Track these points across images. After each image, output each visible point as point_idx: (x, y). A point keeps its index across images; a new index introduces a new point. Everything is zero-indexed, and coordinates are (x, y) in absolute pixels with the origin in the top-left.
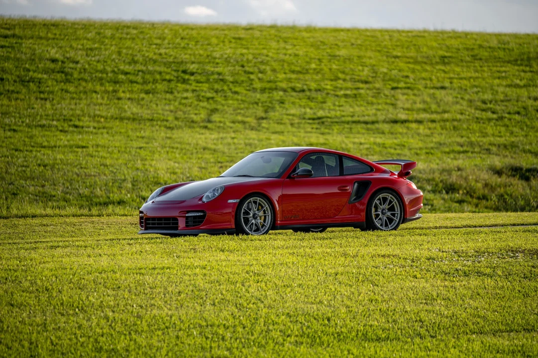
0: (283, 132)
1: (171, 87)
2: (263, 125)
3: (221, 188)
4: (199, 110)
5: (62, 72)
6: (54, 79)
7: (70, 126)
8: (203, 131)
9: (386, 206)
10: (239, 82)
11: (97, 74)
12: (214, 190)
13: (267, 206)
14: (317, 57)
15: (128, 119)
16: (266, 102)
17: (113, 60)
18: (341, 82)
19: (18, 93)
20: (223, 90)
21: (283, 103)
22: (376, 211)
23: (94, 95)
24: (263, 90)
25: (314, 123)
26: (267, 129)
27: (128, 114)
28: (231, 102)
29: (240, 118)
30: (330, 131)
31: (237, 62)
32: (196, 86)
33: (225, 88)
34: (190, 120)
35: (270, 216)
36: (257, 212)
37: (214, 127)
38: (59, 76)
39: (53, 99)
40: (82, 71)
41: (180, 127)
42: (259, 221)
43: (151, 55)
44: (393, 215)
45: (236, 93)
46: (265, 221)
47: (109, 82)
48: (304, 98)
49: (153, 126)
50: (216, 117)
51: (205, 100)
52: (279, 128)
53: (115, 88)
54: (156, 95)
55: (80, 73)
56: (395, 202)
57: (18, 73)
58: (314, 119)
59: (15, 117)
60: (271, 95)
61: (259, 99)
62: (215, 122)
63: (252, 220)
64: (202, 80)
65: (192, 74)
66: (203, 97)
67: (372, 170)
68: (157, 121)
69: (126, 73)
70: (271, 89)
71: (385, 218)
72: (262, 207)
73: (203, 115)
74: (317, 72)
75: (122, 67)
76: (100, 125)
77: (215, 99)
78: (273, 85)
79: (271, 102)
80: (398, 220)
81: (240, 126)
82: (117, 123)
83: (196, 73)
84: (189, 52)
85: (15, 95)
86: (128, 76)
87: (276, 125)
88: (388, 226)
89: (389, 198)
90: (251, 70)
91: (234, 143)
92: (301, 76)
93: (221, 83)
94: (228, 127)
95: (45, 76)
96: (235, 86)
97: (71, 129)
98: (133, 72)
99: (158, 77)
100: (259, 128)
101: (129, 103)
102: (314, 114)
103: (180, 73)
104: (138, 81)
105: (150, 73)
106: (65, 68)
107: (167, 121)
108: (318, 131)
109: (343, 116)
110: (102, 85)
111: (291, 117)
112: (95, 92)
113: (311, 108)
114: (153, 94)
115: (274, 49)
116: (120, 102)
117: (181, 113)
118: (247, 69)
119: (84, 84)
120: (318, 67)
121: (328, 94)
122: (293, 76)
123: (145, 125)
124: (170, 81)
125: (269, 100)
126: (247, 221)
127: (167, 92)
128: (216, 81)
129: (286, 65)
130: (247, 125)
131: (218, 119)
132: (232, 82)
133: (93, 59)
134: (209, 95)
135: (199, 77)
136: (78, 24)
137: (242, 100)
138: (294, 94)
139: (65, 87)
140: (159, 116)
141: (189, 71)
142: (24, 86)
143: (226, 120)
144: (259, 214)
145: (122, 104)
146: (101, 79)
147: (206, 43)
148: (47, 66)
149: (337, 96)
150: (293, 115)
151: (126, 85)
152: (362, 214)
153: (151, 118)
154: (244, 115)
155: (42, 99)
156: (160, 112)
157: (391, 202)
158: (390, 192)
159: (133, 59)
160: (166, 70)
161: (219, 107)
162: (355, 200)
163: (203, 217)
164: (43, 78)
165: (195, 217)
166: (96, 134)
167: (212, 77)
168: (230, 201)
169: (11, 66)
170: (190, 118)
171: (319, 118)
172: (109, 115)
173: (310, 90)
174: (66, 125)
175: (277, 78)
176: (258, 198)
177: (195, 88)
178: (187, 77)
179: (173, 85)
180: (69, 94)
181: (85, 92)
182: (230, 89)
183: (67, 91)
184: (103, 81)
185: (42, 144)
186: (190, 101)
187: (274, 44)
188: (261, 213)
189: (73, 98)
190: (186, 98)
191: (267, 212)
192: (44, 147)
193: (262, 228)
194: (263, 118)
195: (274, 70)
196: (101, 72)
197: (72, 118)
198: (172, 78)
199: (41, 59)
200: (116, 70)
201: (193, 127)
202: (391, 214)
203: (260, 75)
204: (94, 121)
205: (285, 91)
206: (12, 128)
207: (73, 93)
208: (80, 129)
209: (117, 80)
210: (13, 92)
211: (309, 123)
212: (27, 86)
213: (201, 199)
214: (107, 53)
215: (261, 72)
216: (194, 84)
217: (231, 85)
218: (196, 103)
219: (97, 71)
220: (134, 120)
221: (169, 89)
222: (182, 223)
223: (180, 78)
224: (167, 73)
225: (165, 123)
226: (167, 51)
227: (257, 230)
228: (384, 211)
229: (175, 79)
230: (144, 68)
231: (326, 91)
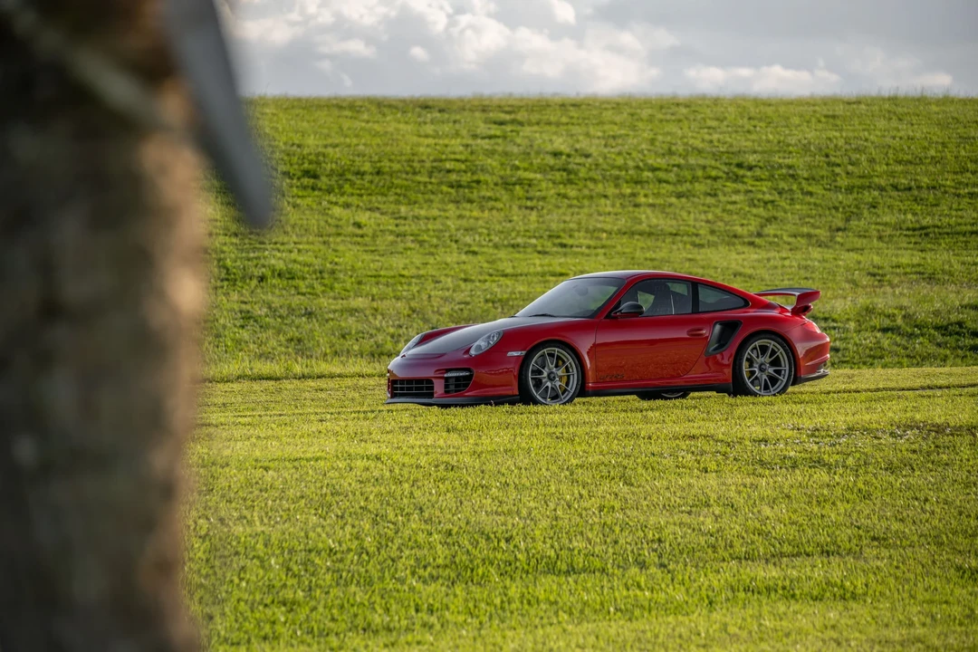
0: (863, 249)
1: (715, 187)
2: (839, 239)
3: (499, 333)
4: (749, 219)
5: (564, 170)
6: (550, 180)
7: (554, 245)
8: (746, 249)
9: (766, 359)
10: (817, 177)
11: (612, 172)
12: (489, 337)
13: (571, 360)
14: (940, 140)
15: (641, 234)
16: (849, 206)
17: (641, 152)
18: (969, 175)
19: (496, 200)
20: (791, 190)
21: (874, 207)
22: (751, 366)
23: (603, 201)
24: (850, 189)
25: (914, 236)
26: (842, 245)
27: (644, 227)
28: (798, 207)
29: (805, 230)
30: (935, 247)
31: (820, 149)
32: (753, 186)
33: (795, 187)
34: (732, 234)
35: (576, 376)
36: (554, 370)
37: (764, 244)
38: (558, 176)
39: (543, 208)
40: (593, 167)
41: (714, 245)
42: (558, 384)
43: (698, 144)
44: (778, 372)
45: (811, 194)
46: (567, 384)
47: (627, 182)
48: (908, 200)
49: (674, 243)
50: (770, 230)
51: (762, 204)
52: (859, 243)
53: (635, 191)
54: (692, 199)
55: (590, 170)
56: (781, 352)
57: (502, 173)
58: (914, 230)
59: (480, 234)
60: (860, 196)
61: (841, 203)
62: (768, 235)
63: (546, 382)
64: (763, 177)
65: (750, 168)
66: (759, 200)
67: (746, 304)
68: (683, 236)
69: (654, 170)
70: (862, 187)
71: (764, 377)
72: (564, 362)
73: (753, 226)
74: (934, 161)
75: (650, 162)
76: (599, 243)
77: (776, 203)
78: (866, 182)
79: (857, 207)
80: (785, 380)
81: (803, 241)
82: (625, 240)
83: (756, 166)
84: (753, 137)
85: (491, 203)
86: (657, 173)
87: (856, 239)
88: (768, 388)
89: (771, 346)
90: (838, 161)
91: (783, 266)
92: (911, 168)
93: (791, 180)
94: (785, 243)
95: (539, 176)
96: (809, 185)
97: (555, 249)
98: (665, 167)
99: (700, 173)
100: (830, 244)
101: (649, 211)
102: (917, 221)
103: (732, 167)
104: (670, 180)
105: (691, 168)
106: (569, 163)
107: (697, 235)
108: (917, 246)
109: (960, 224)
110: (617, 186)
111: (880, 228)
112: (606, 196)
113: (915, 214)
114: (687, 197)
115: (881, 130)
116: (637, 209)
117: (720, 224)
118: (833, 159)
119: (591, 185)
120: (939, 154)
121: (946, 192)
122: (900, 168)
123: (664, 241)
124: (715, 179)
125: (855, 202)
126: (538, 384)
127: (710, 195)
128: (783, 178)
129: (891, 151)
130: (814, 240)
131: (772, 232)
132: (807, 179)
133: (613, 150)
134: (768, 197)
135: (758, 172)
136: (608, 103)
137: (815, 204)
138: (895, 194)
139: (562, 191)
140: (687, 228)
141: (746, 164)
142: (506, 189)
143: (784, 233)
144: (556, 374)
145: (639, 213)
146: (617, 178)
147: (784, 123)
148: (546, 161)
149: (958, 196)
150: (886, 224)
151: (651, 186)
152: (726, 371)
153: (674, 232)
154: (813, 226)
155: (527, 208)
156: (692, 223)
157: (773, 352)
158: (773, 337)
159: (670, 150)
160: (713, 163)
161: (780, 214)
162: (715, 349)
163: (469, 378)
164: (535, 179)
165: (457, 378)
166: (588, 255)
167: (777, 174)
168: (510, 354)
169: (494, 164)
170: (733, 231)
171: (923, 228)
172: (615, 228)
173: (919, 188)
174: (549, 244)
175: (874, 171)
176: (557, 349)
177: (750, 188)
178: (741, 172)
179: (718, 184)
180: (566, 201)
181: (591, 197)
182: (802, 189)
183: (565, 196)
184: (620, 181)
185: (503, 271)
186: (739, 206)
187: (882, 124)
188: (561, 372)
189: (570, 206)
190: (735, 203)
191: (571, 370)
192: (506, 276)
193: (563, 394)
194: (839, 230)
195: (872, 161)
196: (620, 168)
197: (562, 234)
198: (721, 174)
199: (538, 153)
200: (641, 164)
201: (734, 244)
202: (774, 371)
203: (850, 168)
204: (592, 238)
205: (882, 189)
206: (472, 249)
207: (574, 199)
208: (568, 250)
209: (639, 179)
210: (490, 198)
211: (906, 235)
212: (511, 190)
213: (467, 351)
214: (635, 141)
215: (852, 164)
216: (750, 182)
217: (804, 184)
218: (747, 209)
219: (613, 167)
220: (650, 234)
221: (711, 190)
222: (439, 387)
223: (731, 175)
224: (714, 168)
225: (694, 238)
226: (721, 137)
227: (555, 397)
228: (763, 367)
229: (724, 176)
230: (682, 161)
231: (943, 189)
